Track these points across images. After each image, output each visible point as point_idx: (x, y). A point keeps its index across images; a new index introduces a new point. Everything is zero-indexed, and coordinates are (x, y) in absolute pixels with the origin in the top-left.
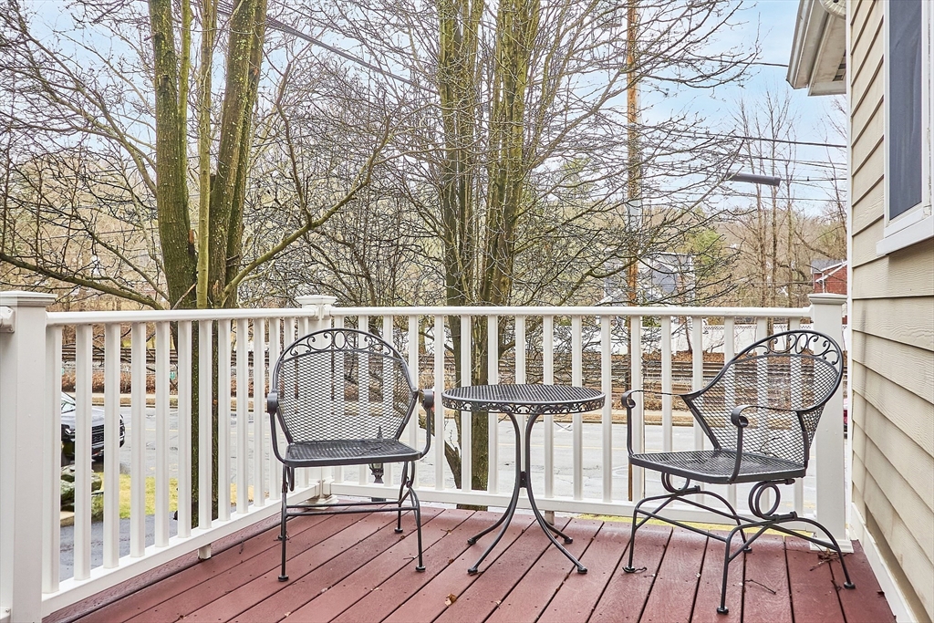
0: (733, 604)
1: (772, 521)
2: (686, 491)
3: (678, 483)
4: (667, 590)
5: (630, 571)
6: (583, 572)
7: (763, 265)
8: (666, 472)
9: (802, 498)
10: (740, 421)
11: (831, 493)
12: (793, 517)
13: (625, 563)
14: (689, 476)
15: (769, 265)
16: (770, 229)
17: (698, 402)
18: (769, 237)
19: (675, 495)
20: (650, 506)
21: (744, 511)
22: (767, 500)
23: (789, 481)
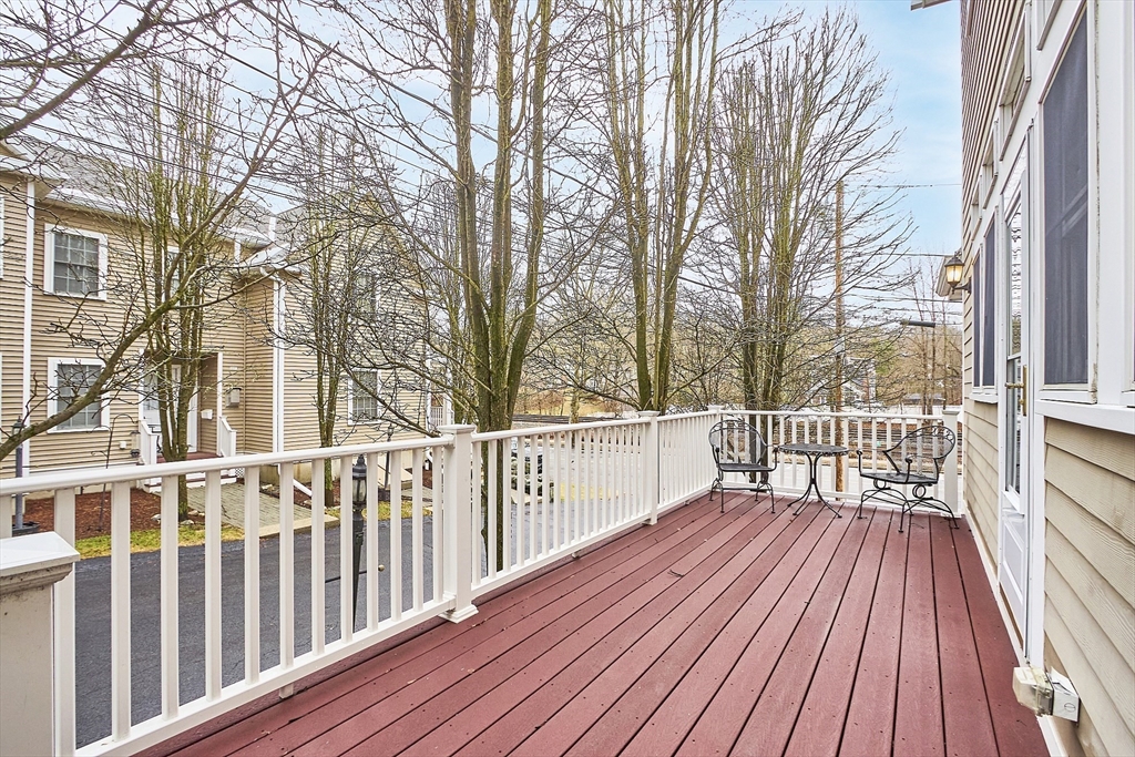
0: (906, 529)
1: (922, 499)
2: (884, 489)
3: (881, 484)
4: (877, 525)
5: (860, 518)
6: (840, 517)
7: (925, 366)
8: (876, 479)
9: (937, 492)
10: (909, 461)
11: (951, 489)
12: (931, 499)
13: (858, 515)
14: (886, 481)
15: (930, 367)
16: (930, 343)
17: (889, 454)
18: (930, 348)
19: (880, 490)
20: (870, 494)
21: (910, 497)
22: (920, 492)
23: (930, 485)
